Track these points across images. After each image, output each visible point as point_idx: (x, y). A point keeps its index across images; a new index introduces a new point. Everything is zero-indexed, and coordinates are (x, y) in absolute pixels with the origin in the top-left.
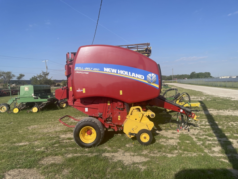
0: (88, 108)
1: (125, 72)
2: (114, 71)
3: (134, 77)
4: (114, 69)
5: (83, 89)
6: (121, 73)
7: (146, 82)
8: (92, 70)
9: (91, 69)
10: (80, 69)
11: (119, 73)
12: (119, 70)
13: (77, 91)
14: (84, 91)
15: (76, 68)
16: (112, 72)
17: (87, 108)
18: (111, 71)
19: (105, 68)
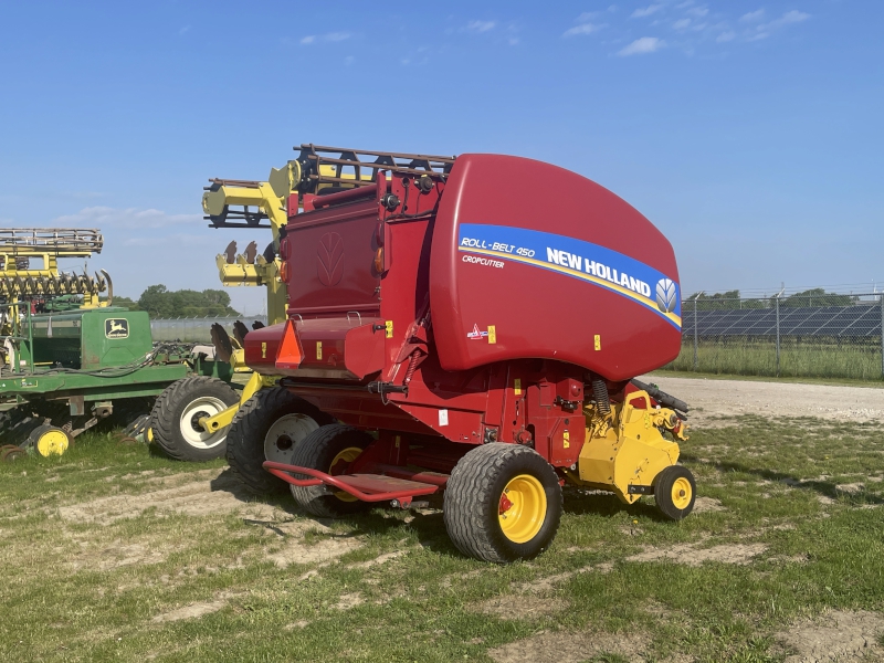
0: (448, 409)
1: (603, 267)
2: (575, 261)
3: (625, 286)
4: (574, 256)
5: (489, 328)
6: (594, 273)
7: (655, 306)
8: (514, 253)
9: (509, 249)
10: (475, 247)
11: (588, 271)
12: (587, 261)
13: (470, 335)
14: (492, 335)
15: (464, 242)
16: (569, 267)
17: (446, 411)
18: (567, 262)
19: (549, 250)
